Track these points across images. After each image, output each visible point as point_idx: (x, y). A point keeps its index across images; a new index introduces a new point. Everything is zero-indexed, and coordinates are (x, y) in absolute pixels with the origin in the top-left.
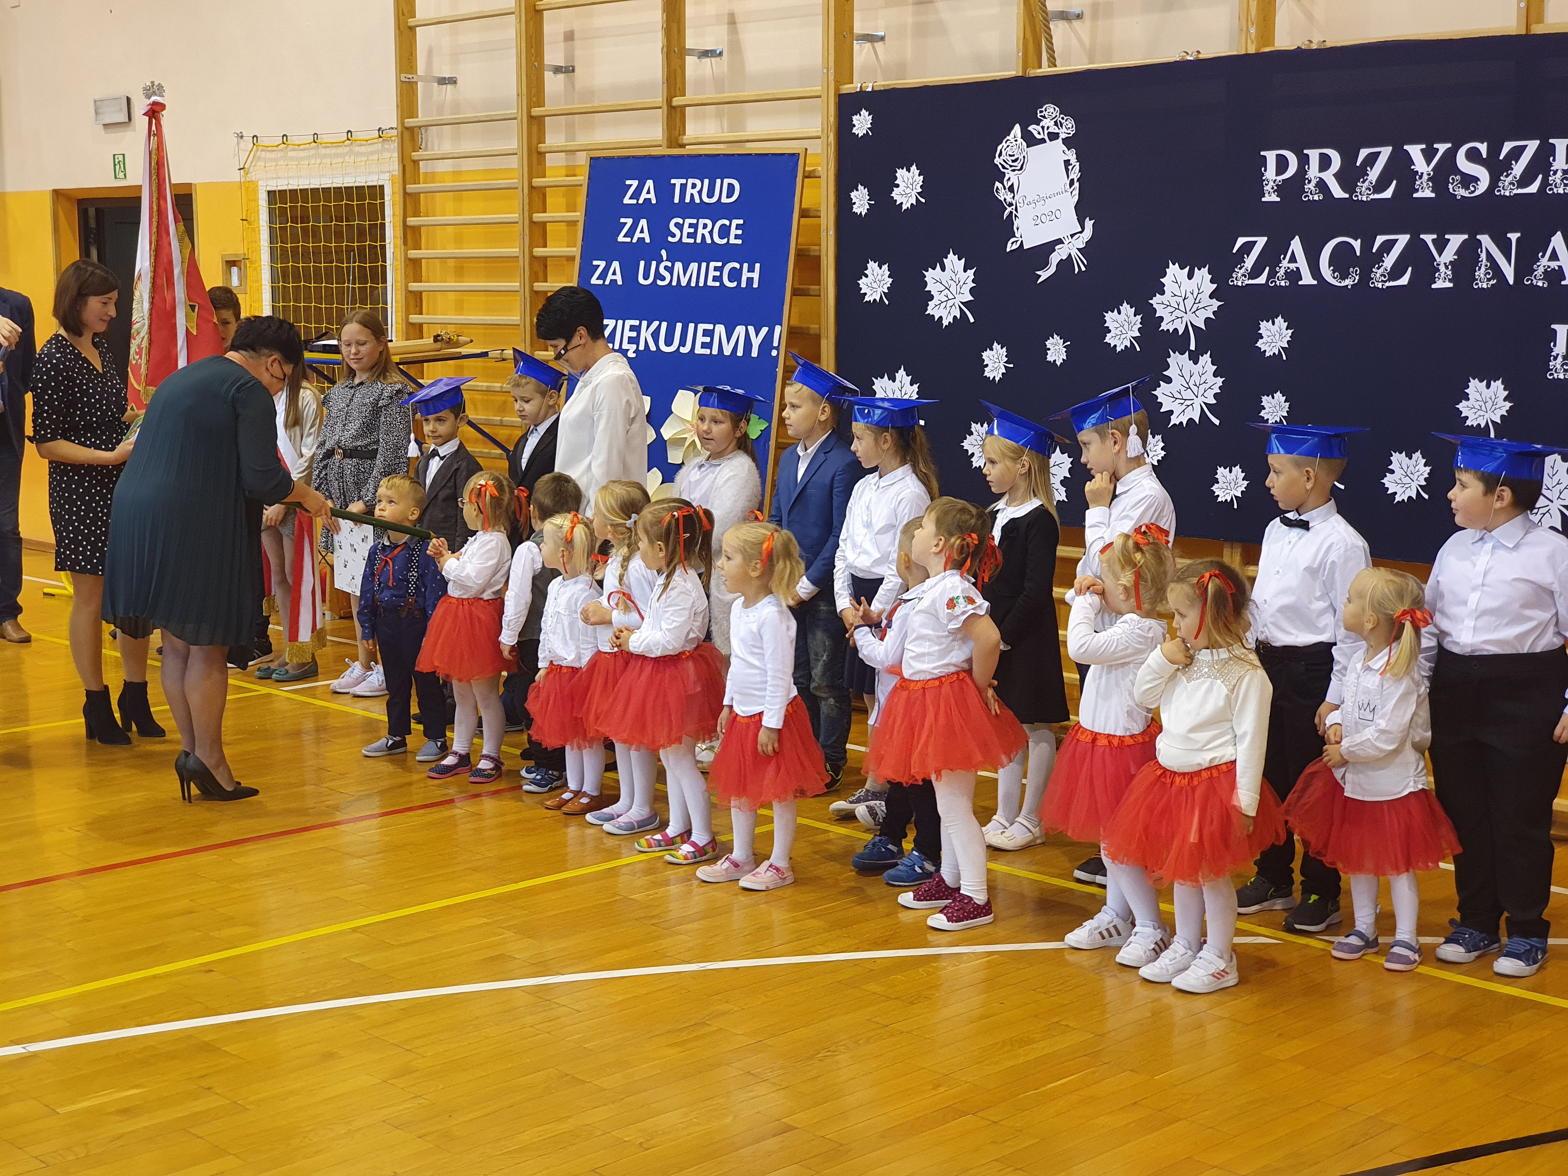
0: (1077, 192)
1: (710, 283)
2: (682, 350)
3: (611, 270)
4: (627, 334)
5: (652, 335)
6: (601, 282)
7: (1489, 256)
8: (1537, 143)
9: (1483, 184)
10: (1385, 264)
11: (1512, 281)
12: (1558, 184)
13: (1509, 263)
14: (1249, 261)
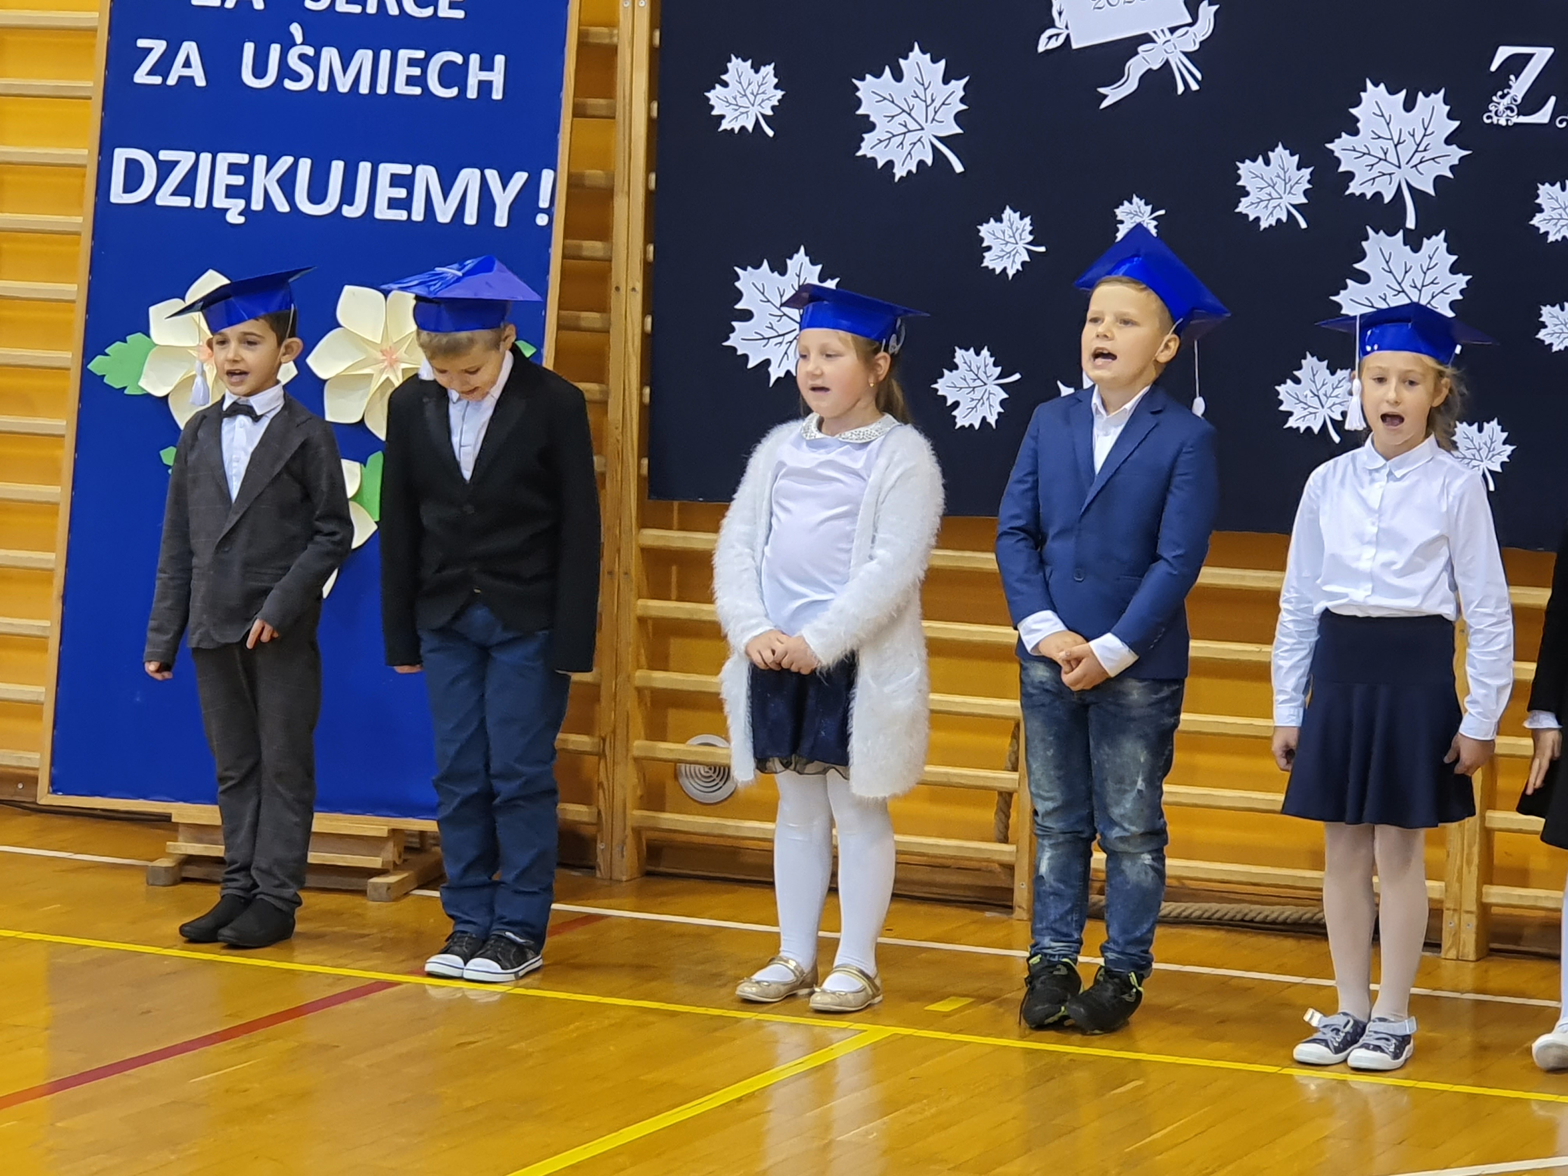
1: (401, 88)
2: (347, 211)
3: (180, 59)
4: (223, 179)
5: (280, 181)
6: (157, 80)
14: (1520, 86)
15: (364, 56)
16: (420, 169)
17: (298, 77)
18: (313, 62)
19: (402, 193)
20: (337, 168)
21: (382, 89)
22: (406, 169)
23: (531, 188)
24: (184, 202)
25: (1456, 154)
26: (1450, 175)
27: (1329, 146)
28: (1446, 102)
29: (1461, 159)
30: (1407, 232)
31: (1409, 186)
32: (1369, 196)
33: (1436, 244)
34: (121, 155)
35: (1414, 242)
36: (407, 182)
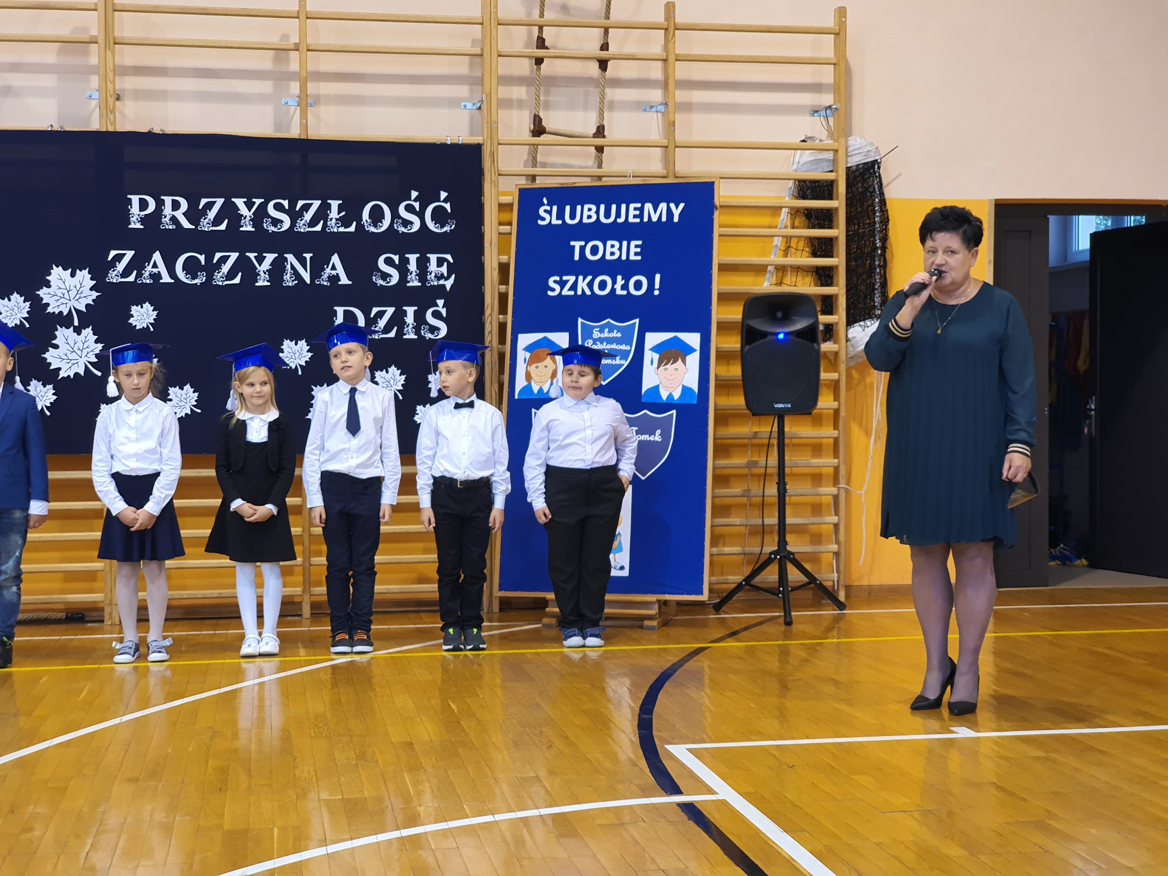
7: (292, 267)
8: (320, 202)
9: (287, 224)
10: (223, 271)
11: (308, 282)
12: (334, 227)
13: (306, 271)
14: (121, 267)
25: (95, 294)
26: (92, 303)
27: (38, 293)
28: (89, 273)
29: (97, 297)
30: (75, 327)
31: (75, 309)
32: (57, 313)
33: (88, 332)
35: (78, 331)
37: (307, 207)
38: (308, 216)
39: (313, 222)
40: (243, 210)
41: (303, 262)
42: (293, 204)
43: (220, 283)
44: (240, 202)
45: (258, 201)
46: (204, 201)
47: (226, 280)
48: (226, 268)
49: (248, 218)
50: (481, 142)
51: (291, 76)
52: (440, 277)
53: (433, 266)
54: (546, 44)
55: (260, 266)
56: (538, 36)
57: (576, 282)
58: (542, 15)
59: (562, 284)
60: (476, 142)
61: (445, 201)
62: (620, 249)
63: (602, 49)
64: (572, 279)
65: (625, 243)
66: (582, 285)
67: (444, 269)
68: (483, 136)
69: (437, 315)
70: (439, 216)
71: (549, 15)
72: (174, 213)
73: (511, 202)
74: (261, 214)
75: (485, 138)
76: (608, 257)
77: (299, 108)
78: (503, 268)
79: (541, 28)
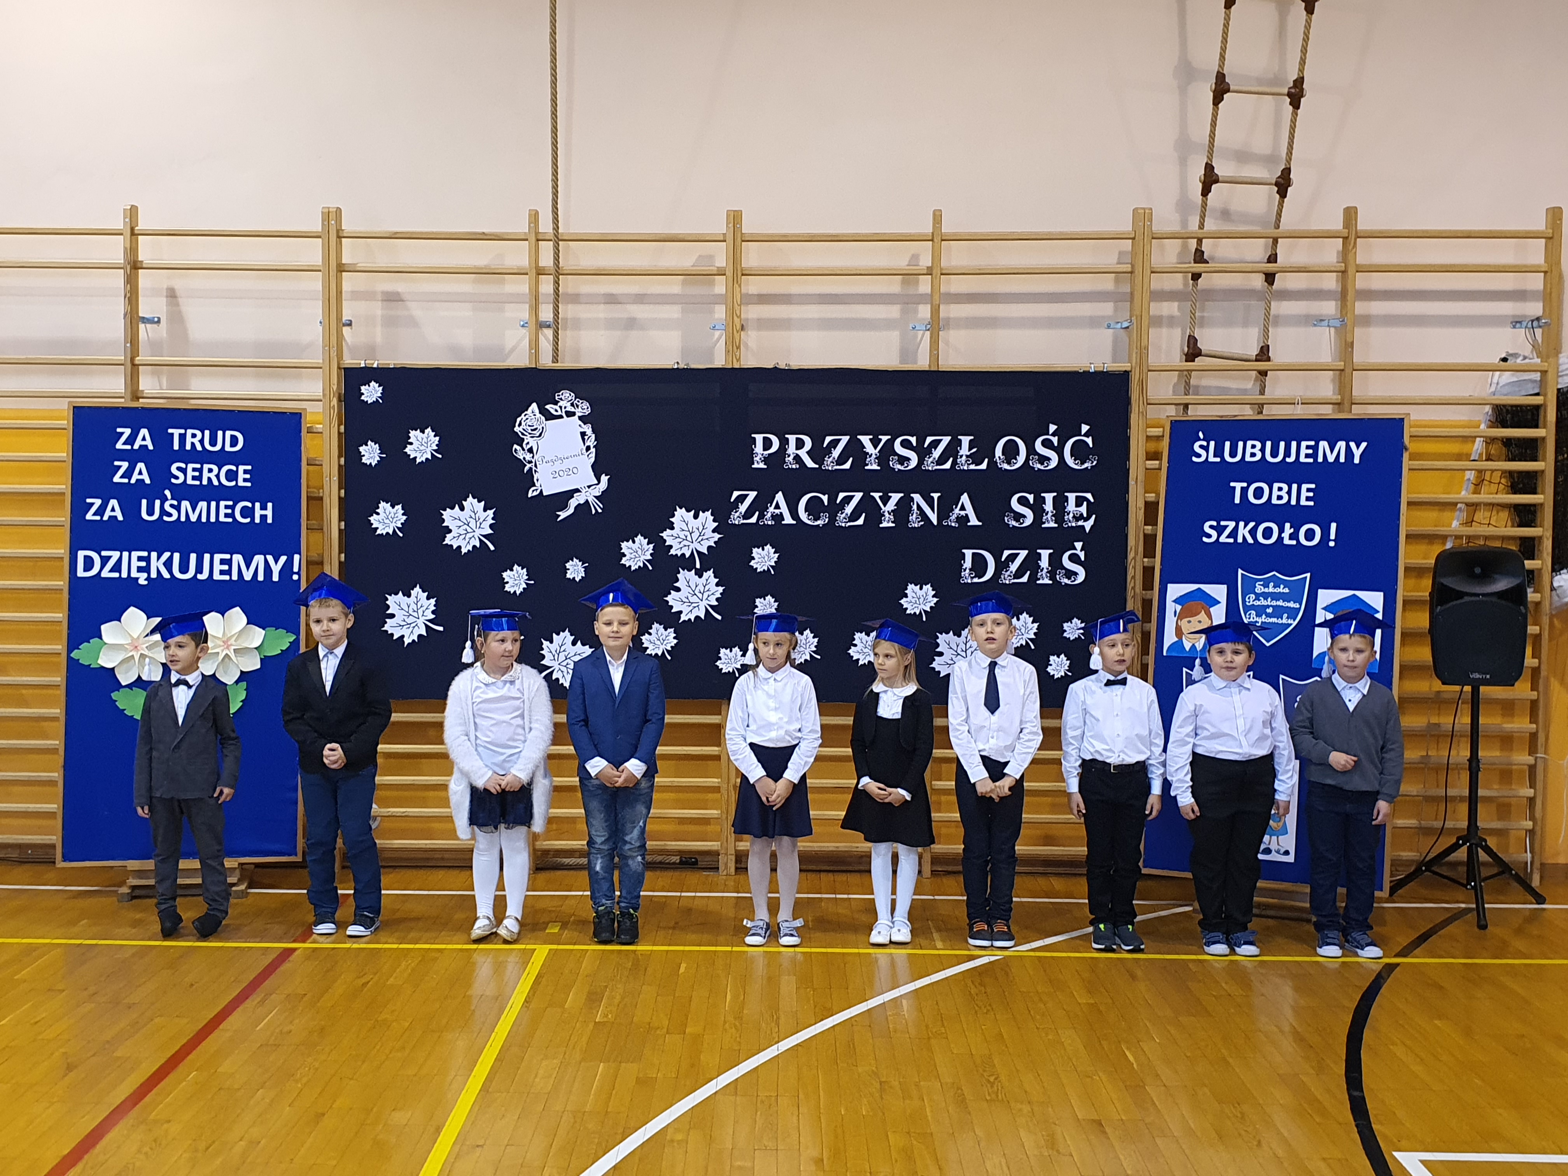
0: (593, 455)
2: (199, 577)
3: (109, 508)
4: (135, 564)
5: (164, 564)
6: (98, 518)
7: (919, 507)
8: (949, 438)
9: (913, 463)
10: (846, 511)
11: (935, 523)
12: (964, 464)
13: (933, 511)
14: (743, 508)
15: (203, 505)
16: (235, 556)
17: (170, 515)
18: (178, 508)
19: (226, 567)
20: (193, 557)
21: (213, 519)
22: (228, 556)
23: (289, 563)
24: (116, 575)
25: (717, 536)
26: (714, 545)
27: (661, 534)
28: (712, 515)
29: (719, 539)
30: (696, 570)
31: (697, 551)
32: (679, 555)
33: (709, 575)
34: (81, 554)
35: (699, 573)
36: (229, 562)
37: (935, 444)
38: (937, 453)
39: (941, 460)
40: (869, 448)
41: (930, 502)
42: (921, 441)
43: (843, 525)
44: (865, 440)
45: (884, 438)
46: (828, 439)
47: (850, 521)
48: (849, 509)
49: (874, 456)
50: (1129, 369)
51: (922, 299)
52: (1077, 518)
53: (1071, 506)
54: (1205, 257)
55: (885, 505)
56: (1196, 249)
57: (1236, 528)
58: (1201, 226)
59: (1220, 530)
60: (1124, 369)
61: (1087, 435)
62: (1289, 493)
63: (1269, 261)
64: (1232, 525)
65: (1295, 487)
66: (1244, 531)
67: (1083, 509)
68: (1130, 361)
69: (1074, 558)
70: (1079, 451)
71: (1210, 225)
72: (798, 452)
73: (1161, 434)
74: (888, 451)
75: (1134, 365)
76: (1274, 501)
77: (928, 333)
78: (1150, 508)
79: (1200, 241)
